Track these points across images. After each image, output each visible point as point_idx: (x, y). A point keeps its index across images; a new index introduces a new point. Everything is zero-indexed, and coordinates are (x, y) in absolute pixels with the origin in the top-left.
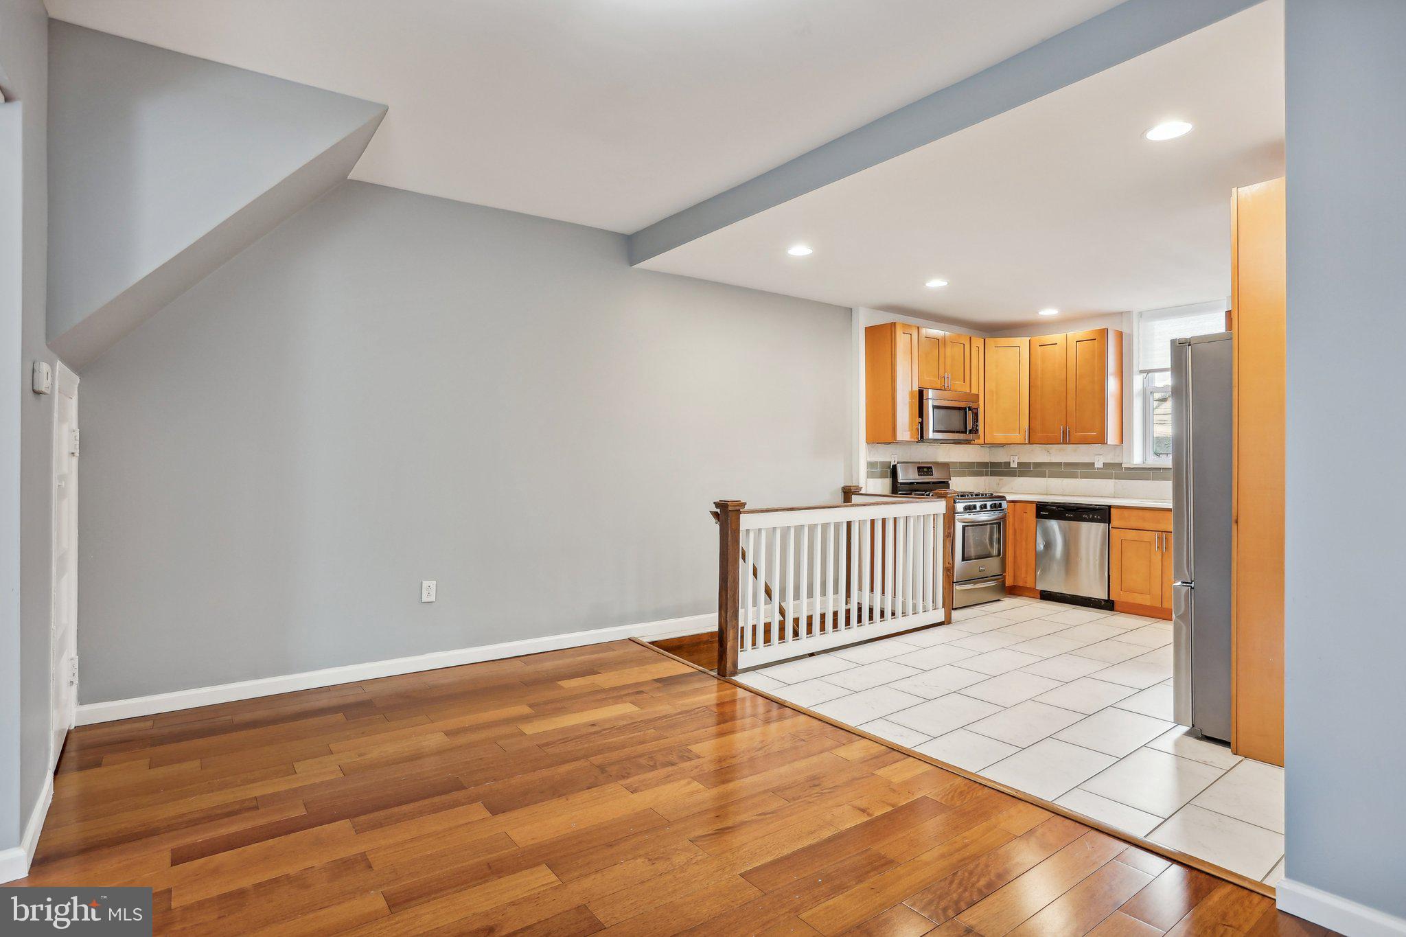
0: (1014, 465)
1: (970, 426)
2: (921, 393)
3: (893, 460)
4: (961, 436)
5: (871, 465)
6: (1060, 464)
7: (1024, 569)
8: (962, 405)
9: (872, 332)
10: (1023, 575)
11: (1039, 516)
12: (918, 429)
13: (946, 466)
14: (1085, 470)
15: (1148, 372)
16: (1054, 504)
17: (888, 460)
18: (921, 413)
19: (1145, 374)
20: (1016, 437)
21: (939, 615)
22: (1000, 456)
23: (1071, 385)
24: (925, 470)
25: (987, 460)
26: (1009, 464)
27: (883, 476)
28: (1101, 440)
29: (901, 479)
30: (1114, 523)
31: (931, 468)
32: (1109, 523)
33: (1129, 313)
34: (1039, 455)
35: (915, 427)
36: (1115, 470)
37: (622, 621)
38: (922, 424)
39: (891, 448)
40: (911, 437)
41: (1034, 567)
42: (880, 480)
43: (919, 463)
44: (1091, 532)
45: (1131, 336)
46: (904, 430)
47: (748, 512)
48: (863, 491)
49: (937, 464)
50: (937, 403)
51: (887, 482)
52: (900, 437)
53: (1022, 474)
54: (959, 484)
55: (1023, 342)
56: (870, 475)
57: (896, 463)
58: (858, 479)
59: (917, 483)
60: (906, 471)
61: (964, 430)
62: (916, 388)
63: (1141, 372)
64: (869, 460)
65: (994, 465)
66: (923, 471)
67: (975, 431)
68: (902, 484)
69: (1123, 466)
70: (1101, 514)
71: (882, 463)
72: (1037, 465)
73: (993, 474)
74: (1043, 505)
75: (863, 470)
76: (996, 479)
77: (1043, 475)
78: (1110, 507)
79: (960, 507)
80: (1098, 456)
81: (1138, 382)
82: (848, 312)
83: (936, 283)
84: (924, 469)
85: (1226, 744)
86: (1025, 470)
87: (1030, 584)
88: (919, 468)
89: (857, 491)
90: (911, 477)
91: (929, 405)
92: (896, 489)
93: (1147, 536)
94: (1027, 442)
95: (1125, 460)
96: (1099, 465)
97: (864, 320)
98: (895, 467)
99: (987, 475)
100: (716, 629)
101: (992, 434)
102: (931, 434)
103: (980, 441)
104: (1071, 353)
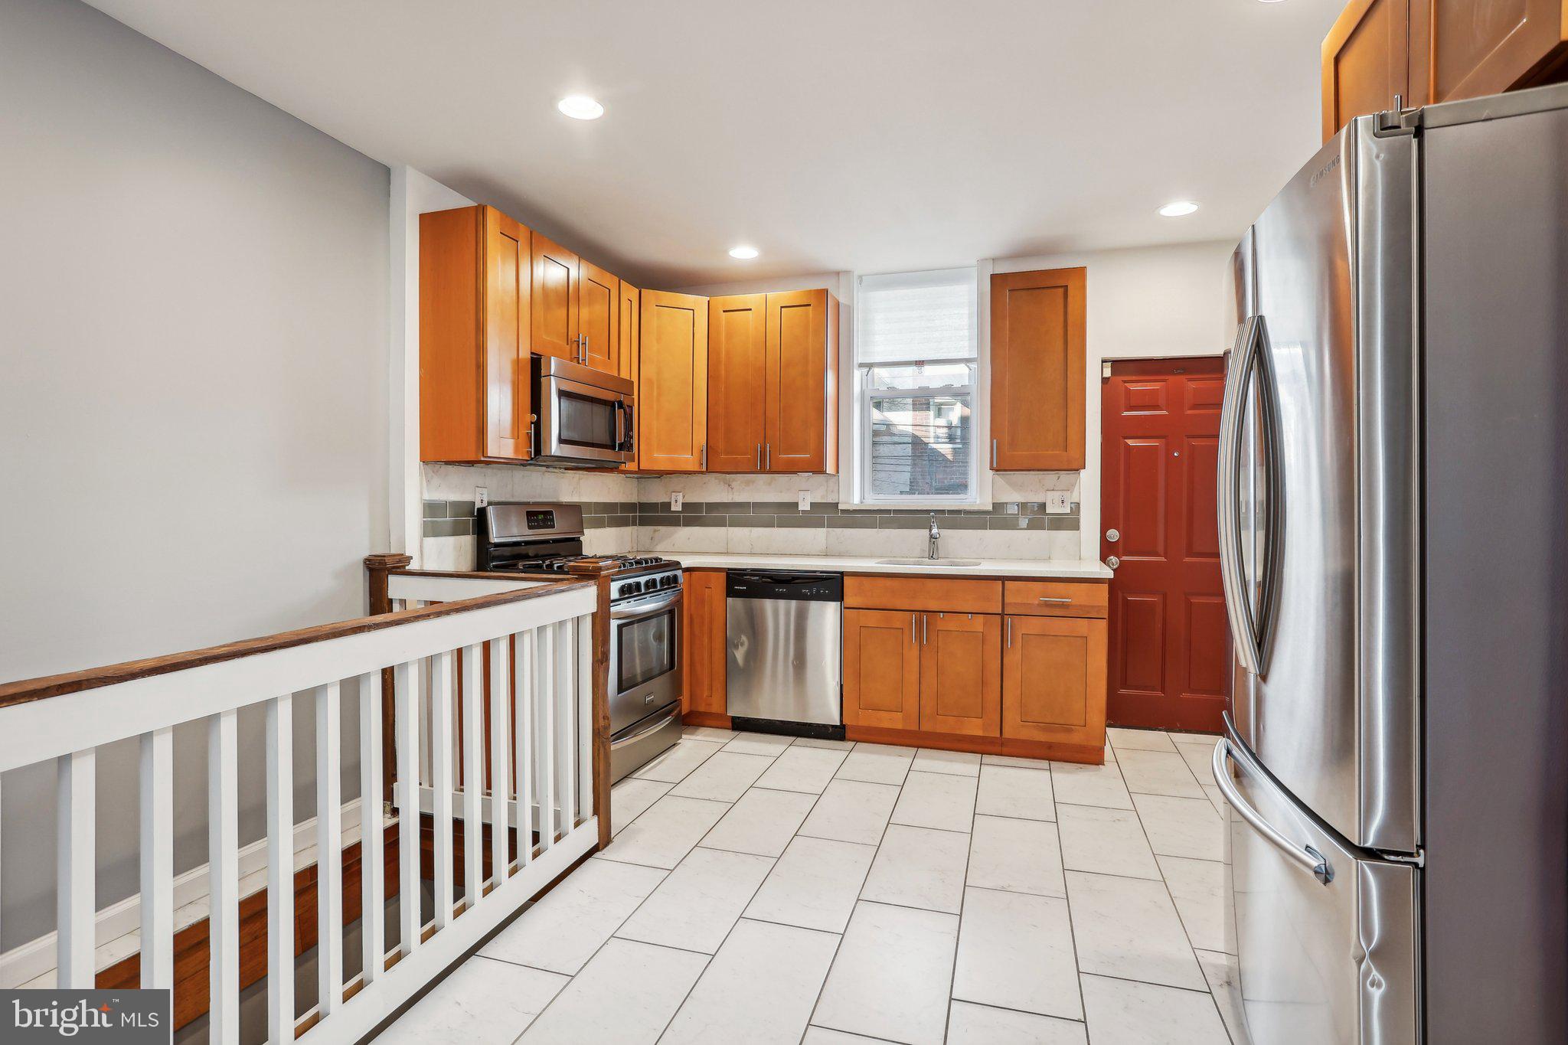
0: (676, 507)
1: (620, 438)
2: (536, 364)
3: (480, 499)
4: (607, 455)
5: (431, 509)
7: (706, 682)
8: (609, 396)
9: (434, 225)
10: (706, 694)
11: (731, 592)
12: (529, 435)
13: (575, 509)
14: (786, 514)
15: (871, 367)
16: (755, 572)
17: (466, 497)
18: (536, 403)
19: (865, 370)
20: (688, 460)
22: (656, 494)
24: (541, 517)
25: (634, 499)
26: (667, 506)
27: (457, 531)
28: (818, 468)
29: (495, 536)
30: (849, 600)
31: (551, 513)
32: (840, 598)
33: (847, 272)
34: (714, 491)
35: (524, 431)
36: (828, 514)
38: (537, 425)
39: (474, 475)
40: (517, 450)
41: (722, 678)
42: (451, 540)
43: (528, 504)
44: (826, 617)
45: (850, 309)
46: (501, 441)
48: (413, 566)
49: (559, 506)
50: (568, 387)
51: (467, 542)
52: (493, 450)
53: (689, 522)
54: (598, 542)
55: (698, 302)
56: (431, 530)
57: (485, 504)
58: (402, 542)
59: (527, 543)
60: (503, 519)
61: (609, 443)
62: (525, 354)
63: (861, 365)
64: (427, 497)
65: (643, 507)
66: (537, 521)
67: (626, 446)
68: (497, 545)
69: (840, 507)
70: (827, 586)
71: (455, 505)
72: (712, 507)
73: (644, 522)
74: (738, 574)
75: (413, 519)
76: (647, 530)
77: (720, 523)
78: (842, 573)
79: (615, 588)
80: (805, 492)
81: (858, 374)
84: (538, 515)
86: (695, 515)
87: (716, 708)
88: (529, 514)
89: (398, 565)
90: (515, 531)
91: (553, 388)
93: (898, 619)
94: (704, 469)
95: (842, 498)
96: (804, 506)
97: (416, 199)
98: (482, 512)
99: (634, 524)
101: (653, 453)
102: (554, 448)
103: (631, 466)
104: (773, 324)
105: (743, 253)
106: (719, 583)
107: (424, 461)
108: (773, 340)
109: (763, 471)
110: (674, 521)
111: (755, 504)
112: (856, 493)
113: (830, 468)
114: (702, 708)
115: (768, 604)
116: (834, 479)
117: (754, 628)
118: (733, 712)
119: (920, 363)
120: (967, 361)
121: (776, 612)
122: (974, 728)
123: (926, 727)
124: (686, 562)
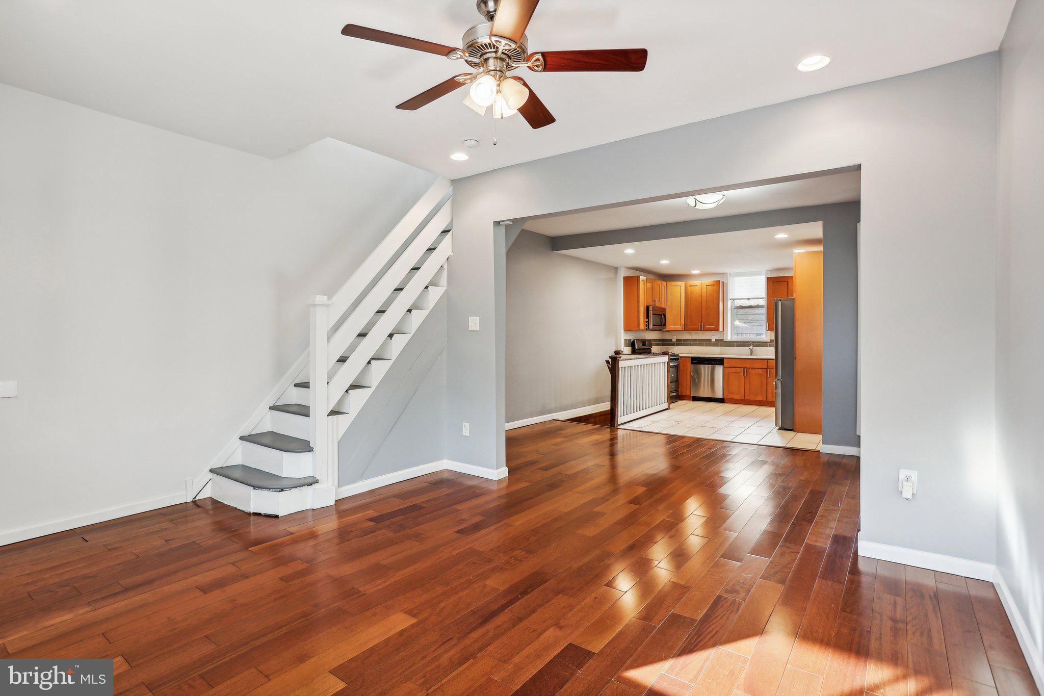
0: (674, 340)
1: (662, 323)
2: (647, 307)
4: (661, 327)
5: (626, 340)
6: (696, 340)
7: (686, 387)
8: (662, 313)
10: (685, 390)
11: (692, 363)
12: (646, 324)
13: (650, 341)
14: (708, 343)
15: (734, 299)
16: (699, 358)
17: (632, 338)
19: (732, 300)
20: (679, 327)
21: (665, 406)
22: (669, 337)
23: (704, 305)
25: (664, 339)
26: (671, 340)
27: (629, 345)
28: (717, 329)
29: (635, 346)
30: (725, 365)
31: (647, 341)
32: (723, 365)
33: (726, 274)
34: (686, 336)
36: (721, 343)
37: (550, 412)
38: (648, 321)
39: (635, 333)
41: (689, 386)
43: (643, 339)
44: (719, 370)
45: (727, 284)
46: (642, 326)
47: (622, 360)
48: (622, 353)
50: (653, 312)
51: (630, 348)
52: (639, 328)
53: (678, 345)
54: (655, 349)
55: (682, 284)
56: (625, 345)
57: (635, 339)
58: (621, 347)
59: (641, 347)
60: (638, 343)
61: (660, 324)
62: (646, 305)
63: (730, 299)
64: (625, 338)
66: (644, 343)
67: (665, 325)
68: (636, 349)
69: (725, 340)
70: (720, 361)
71: (630, 340)
72: (685, 340)
73: (666, 344)
74: (695, 359)
75: (623, 343)
77: (688, 345)
78: (723, 358)
80: (714, 336)
81: (729, 303)
82: (616, 269)
83: (665, 262)
85: (792, 430)
86: (680, 343)
87: (688, 394)
88: (642, 342)
91: (651, 313)
92: (634, 352)
93: (739, 370)
94: (683, 330)
95: (725, 338)
96: (713, 340)
97: (623, 273)
98: (635, 341)
99: (664, 344)
100: (610, 409)
101: (670, 326)
102: (651, 327)
103: (665, 330)
104: (704, 290)
105: (696, 272)
106: (689, 361)
107: (624, 330)
108: (704, 294)
109: (701, 330)
110: (673, 344)
111: (699, 340)
112: (729, 337)
113: (721, 329)
114: (684, 394)
115: (702, 366)
116: (722, 334)
117: (698, 373)
118: (693, 395)
119: (749, 299)
120: (762, 298)
121: (705, 369)
122: (760, 398)
123: (746, 398)
124: (680, 355)
